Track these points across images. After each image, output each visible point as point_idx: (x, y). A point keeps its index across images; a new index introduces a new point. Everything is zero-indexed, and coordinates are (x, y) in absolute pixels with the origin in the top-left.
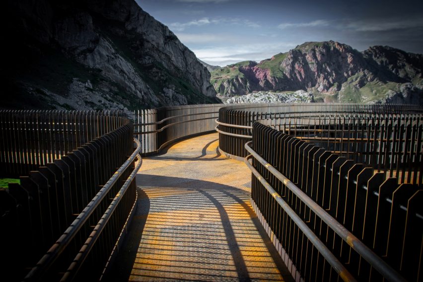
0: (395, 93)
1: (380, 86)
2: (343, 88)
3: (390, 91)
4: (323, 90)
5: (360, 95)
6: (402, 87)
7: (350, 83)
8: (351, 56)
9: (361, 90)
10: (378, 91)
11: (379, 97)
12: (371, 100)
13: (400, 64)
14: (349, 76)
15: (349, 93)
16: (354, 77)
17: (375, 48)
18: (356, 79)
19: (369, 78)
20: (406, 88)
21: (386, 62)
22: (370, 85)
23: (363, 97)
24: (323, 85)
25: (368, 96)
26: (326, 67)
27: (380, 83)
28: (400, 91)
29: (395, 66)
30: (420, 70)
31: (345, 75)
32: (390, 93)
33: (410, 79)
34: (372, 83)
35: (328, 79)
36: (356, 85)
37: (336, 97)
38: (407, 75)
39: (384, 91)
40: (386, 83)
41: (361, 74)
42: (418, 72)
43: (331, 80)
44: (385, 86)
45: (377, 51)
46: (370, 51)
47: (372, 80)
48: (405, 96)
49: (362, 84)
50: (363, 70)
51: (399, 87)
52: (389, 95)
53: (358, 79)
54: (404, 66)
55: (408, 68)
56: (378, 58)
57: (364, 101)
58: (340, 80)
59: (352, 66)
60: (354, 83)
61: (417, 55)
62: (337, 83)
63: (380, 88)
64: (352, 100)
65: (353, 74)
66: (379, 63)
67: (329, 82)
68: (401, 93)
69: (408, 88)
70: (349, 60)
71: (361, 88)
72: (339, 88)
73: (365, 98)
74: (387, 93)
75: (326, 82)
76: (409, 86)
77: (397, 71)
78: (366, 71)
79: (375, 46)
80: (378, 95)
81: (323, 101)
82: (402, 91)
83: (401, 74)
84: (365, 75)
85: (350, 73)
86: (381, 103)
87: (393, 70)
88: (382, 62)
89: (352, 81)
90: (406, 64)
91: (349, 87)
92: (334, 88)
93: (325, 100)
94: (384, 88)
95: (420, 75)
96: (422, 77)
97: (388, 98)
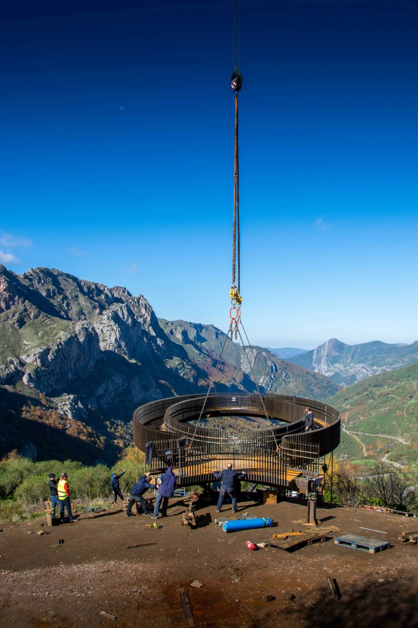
0: (69, 336)
1: (47, 325)
3: (62, 333)
5: (20, 339)
6: (78, 327)
7: (5, 320)
8: (6, 280)
9: (22, 331)
10: (46, 333)
11: (47, 341)
12: (37, 347)
13: (72, 294)
14: (2, 310)
15: (4, 335)
16: (10, 312)
17: (38, 271)
18: (13, 316)
19: (32, 314)
20: (83, 329)
21: (54, 291)
22: (33, 324)
23: (25, 342)
25: (32, 341)
27: (49, 322)
28: (74, 332)
29: (66, 298)
32: (63, 336)
33: (85, 315)
34: (36, 321)
36: (14, 323)
39: (55, 332)
41: (21, 307)
42: (94, 308)
44: (55, 325)
45: (42, 275)
46: (31, 275)
47: (36, 317)
48: (82, 340)
49: (21, 323)
50: (23, 302)
51: (74, 328)
52: (60, 338)
53: (17, 316)
54: (77, 297)
55: (82, 299)
56: (43, 285)
57: (27, 348)
59: (6, 295)
60: (10, 322)
61: (93, 283)
63: (48, 329)
64: (8, 347)
65: (8, 307)
66: (44, 294)
68: (76, 335)
69: (85, 328)
70: (3, 287)
71: (20, 328)
73: (27, 343)
74: (58, 335)
76: (85, 326)
77: (69, 305)
78: (26, 303)
79: (38, 268)
80: (45, 338)
82: (77, 333)
83: (75, 309)
84: (26, 310)
85: (4, 306)
87: (63, 303)
88: (48, 291)
89: (8, 318)
90: (80, 295)
91: (4, 327)
94: (55, 328)
95: (98, 311)
96: (101, 313)
97: (60, 344)
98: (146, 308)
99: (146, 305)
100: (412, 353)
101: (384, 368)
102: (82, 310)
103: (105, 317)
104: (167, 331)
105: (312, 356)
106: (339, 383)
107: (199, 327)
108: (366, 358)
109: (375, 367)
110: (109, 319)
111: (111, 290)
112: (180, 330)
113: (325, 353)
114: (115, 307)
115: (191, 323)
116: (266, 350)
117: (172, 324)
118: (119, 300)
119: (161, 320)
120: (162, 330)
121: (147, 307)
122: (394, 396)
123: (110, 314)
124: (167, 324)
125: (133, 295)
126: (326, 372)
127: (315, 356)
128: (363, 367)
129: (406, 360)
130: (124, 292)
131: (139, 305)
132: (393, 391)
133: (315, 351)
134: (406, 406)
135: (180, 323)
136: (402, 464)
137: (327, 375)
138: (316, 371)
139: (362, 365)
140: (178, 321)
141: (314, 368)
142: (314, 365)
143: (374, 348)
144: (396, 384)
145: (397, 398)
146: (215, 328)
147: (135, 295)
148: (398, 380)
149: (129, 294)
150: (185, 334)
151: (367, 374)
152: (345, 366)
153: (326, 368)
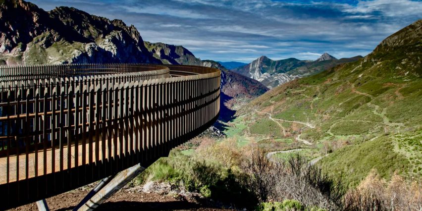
0: (81, 53)
1: (66, 46)
2: (28, 48)
3: (76, 51)
4: (6, 50)
5: (47, 55)
6: (87, 47)
7: (36, 43)
8: (37, 15)
9: (47, 50)
10: (65, 51)
11: (65, 56)
12: (57, 61)
13: (84, 25)
14: (34, 36)
15: (35, 53)
16: (40, 37)
17: (61, 9)
18: (42, 39)
19: (56, 38)
20: (90, 48)
21: (72, 22)
22: (56, 45)
23: (50, 57)
24: (5, 46)
25: (55, 57)
26: (9, 26)
27: (66, 43)
28: (85, 50)
29: (80, 27)
30: (101, 31)
31: (31, 34)
32: (76, 53)
33: (94, 39)
34: (58, 43)
35: (11, 39)
36: (42, 45)
37: (20, 58)
38: (90, 36)
39: (71, 50)
40: (71, 43)
41: (48, 33)
42: (100, 33)
43: (14, 39)
44: (71, 46)
45: (63, 12)
46: (56, 12)
47: (58, 40)
48: (90, 55)
49: (48, 44)
50: (49, 30)
51: (84, 47)
52: (75, 55)
53: (45, 39)
54: (88, 27)
55: (91, 29)
56: (64, 18)
57: (51, 61)
58: (25, 40)
59: (37, 25)
60: (40, 43)
61: (100, 17)
62: (21, 43)
63: (66, 48)
64: (38, 61)
65: (39, 33)
66: (65, 24)
67: (12, 42)
68: (86, 53)
69: (92, 48)
70: (35, 19)
71: (47, 48)
72: (24, 48)
74: (73, 53)
75: (8, 42)
76: (93, 46)
77: (82, 32)
78: (52, 31)
79: (61, 7)
80: (64, 54)
81: (5, 63)
82: (87, 51)
83: (86, 35)
84: (51, 35)
85: (35, 32)
86: (67, 63)
87: (78, 30)
88: (68, 22)
89: (38, 41)
90: (90, 25)
91: (35, 47)
92: (18, 49)
93: (7, 62)
94: (70, 48)
95: (102, 36)
96: (104, 37)
97: (75, 58)
98: (135, 34)
99: (135, 32)
100: (316, 66)
101: (297, 76)
102: (91, 35)
103: (107, 40)
104: (150, 50)
105: (249, 68)
106: (268, 85)
107: (172, 48)
108: (285, 69)
109: (291, 76)
110: (109, 41)
111: (112, 22)
112: (159, 49)
113: (258, 66)
114: (114, 33)
115: (167, 45)
116: (217, 63)
117: (154, 45)
118: (117, 28)
119: (146, 43)
120: (147, 49)
121: (137, 34)
122: (304, 95)
123: (110, 38)
124: (150, 45)
125: (127, 25)
126: (258, 79)
127: (251, 68)
128: (284, 76)
129: (312, 71)
130: (120, 23)
131: (131, 32)
132: (303, 92)
133: (251, 65)
134: (312, 102)
135: (160, 45)
136: (310, 142)
137: (259, 80)
138: (252, 78)
139: (282, 74)
140: (158, 43)
141: (251, 76)
142: (251, 74)
143: (291, 63)
144: (306, 87)
145: (306, 96)
146: (183, 48)
147: (129, 25)
148: (307, 84)
149: (124, 25)
150: (162, 52)
151: (286, 80)
152: (271, 75)
153: (258, 75)
